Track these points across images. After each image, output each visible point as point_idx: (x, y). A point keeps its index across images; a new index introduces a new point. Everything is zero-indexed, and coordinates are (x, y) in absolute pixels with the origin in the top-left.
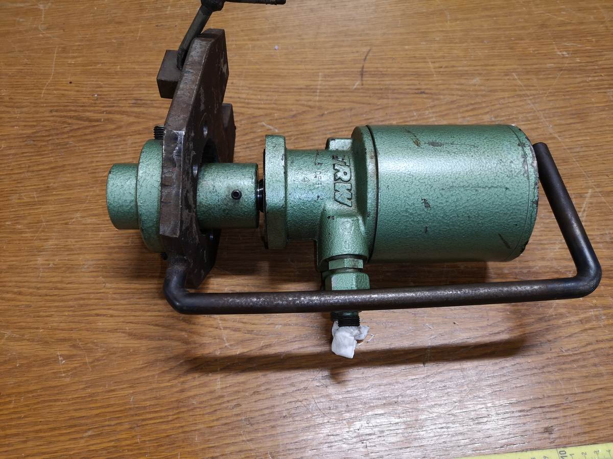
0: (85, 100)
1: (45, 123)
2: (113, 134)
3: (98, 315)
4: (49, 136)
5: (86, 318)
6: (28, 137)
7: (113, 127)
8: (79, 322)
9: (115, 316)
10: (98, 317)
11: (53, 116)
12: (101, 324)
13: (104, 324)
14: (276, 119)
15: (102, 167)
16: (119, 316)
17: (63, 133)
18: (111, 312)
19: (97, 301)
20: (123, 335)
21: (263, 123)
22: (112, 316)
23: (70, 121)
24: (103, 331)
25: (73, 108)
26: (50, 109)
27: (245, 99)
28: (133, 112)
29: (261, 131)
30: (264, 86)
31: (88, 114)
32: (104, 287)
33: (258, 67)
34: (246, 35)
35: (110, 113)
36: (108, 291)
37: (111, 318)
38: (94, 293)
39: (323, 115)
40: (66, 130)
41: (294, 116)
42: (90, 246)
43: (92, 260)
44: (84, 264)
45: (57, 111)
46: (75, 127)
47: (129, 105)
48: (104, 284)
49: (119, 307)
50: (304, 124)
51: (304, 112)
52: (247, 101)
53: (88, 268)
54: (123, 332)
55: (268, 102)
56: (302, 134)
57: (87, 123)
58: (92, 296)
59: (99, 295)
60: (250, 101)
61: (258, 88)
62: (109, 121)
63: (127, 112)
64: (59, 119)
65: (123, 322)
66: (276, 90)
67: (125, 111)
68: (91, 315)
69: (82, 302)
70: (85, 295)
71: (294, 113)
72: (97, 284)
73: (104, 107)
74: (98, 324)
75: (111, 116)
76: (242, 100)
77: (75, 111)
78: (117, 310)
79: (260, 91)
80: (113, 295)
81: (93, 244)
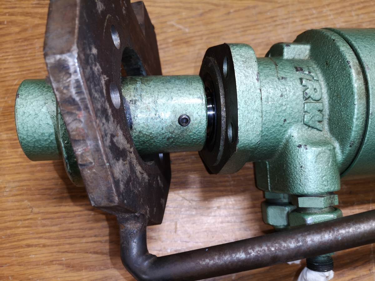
2: (19, 38)
3: (29, 246)
5: (15, 251)
8: (9, 256)
9: (48, 246)
10: (30, 249)
12: (33, 256)
13: (38, 256)
14: (185, 19)
15: (11, 74)
16: (52, 246)
18: (43, 241)
19: (26, 229)
20: (61, 267)
21: (173, 23)
22: (44, 246)
24: (37, 265)
29: (172, 32)
32: (32, 212)
36: (36, 216)
37: (43, 249)
38: (21, 220)
39: (229, 13)
41: (202, 15)
42: (9, 165)
43: (14, 182)
44: (5, 187)
47: (31, 6)
48: (31, 209)
49: (51, 234)
50: (213, 23)
51: (210, 11)
53: (11, 191)
54: (60, 264)
56: (212, 33)
58: (19, 224)
59: (27, 222)
63: (31, 13)
65: (58, 252)
67: (29, 12)
68: (22, 247)
69: (8, 232)
70: (11, 223)
71: (200, 11)
72: (23, 209)
74: (30, 257)
75: (13, 18)
78: (49, 238)
80: (42, 221)
81: (12, 163)
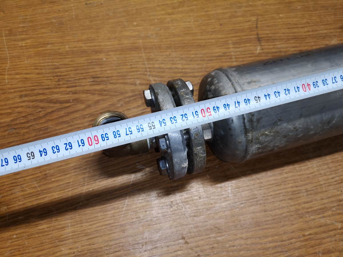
0: (48, 82)
1: (20, 109)
4: (28, 122)
6: (8, 126)
7: (83, 106)
11: (24, 102)
17: (41, 118)
23: (41, 105)
25: (41, 92)
26: (19, 94)
27: (182, 69)
28: (95, 90)
30: (192, 56)
31: (55, 96)
33: (181, 38)
34: (163, 10)
35: (75, 93)
40: (41, 114)
45: (26, 96)
46: (50, 110)
52: (183, 71)
55: (200, 70)
57: (58, 106)
60: (186, 70)
61: (188, 58)
62: (77, 101)
64: (31, 104)
66: (202, 59)
73: (68, 87)
76: (180, 70)
77: (43, 94)
79: (191, 61)
